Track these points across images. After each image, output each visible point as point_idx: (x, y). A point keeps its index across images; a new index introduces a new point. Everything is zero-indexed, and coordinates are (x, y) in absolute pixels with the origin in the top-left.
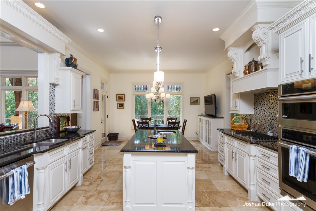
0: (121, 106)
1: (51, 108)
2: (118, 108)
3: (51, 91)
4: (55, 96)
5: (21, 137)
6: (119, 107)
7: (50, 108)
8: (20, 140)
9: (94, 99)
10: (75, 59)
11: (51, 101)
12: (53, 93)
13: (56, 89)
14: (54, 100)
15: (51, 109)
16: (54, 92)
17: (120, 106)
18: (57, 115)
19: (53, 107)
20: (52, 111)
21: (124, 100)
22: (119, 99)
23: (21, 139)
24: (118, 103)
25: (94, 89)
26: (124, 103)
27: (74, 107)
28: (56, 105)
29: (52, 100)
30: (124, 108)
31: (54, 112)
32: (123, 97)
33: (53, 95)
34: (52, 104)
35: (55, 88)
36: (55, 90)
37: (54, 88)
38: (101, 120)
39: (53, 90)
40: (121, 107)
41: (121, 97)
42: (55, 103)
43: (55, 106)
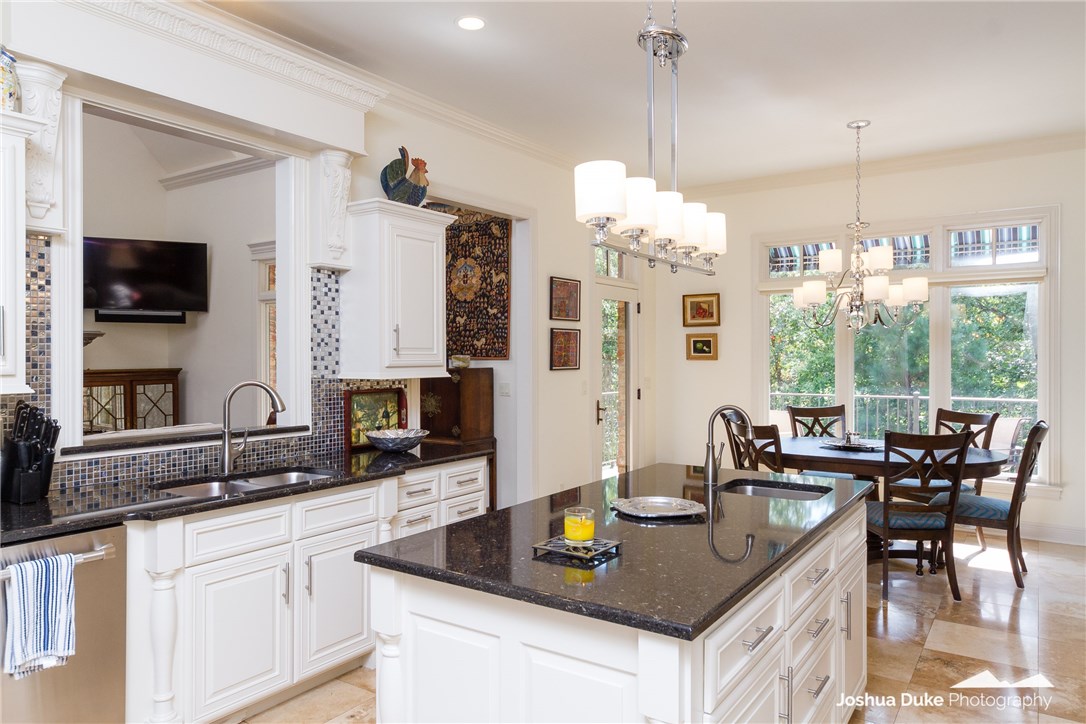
0: (703, 348)
1: (322, 359)
2: (689, 357)
3: (318, 294)
4: (337, 313)
5: (190, 458)
6: (696, 350)
7: (315, 358)
8: (190, 468)
9: (551, 318)
10: (419, 165)
11: (319, 331)
12: (331, 304)
13: (342, 288)
14: (334, 327)
15: (319, 363)
16: (333, 299)
17: (699, 345)
18: (348, 385)
19: (330, 354)
20: (326, 368)
21: (715, 320)
22: (693, 317)
23: (190, 464)
24: (689, 337)
25: (552, 278)
26: (715, 336)
27: (398, 354)
28: (342, 346)
29: (326, 329)
30: (715, 358)
31: (334, 372)
32: (710, 304)
33: (330, 308)
34: (325, 341)
35: (337, 282)
36: (337, 291)
37: (334, 286)
38: (598, 409)
39: (330, 290)
40: (704, 352)
41: (705, 306)
42: (337, 340)
43: (337, 349)
